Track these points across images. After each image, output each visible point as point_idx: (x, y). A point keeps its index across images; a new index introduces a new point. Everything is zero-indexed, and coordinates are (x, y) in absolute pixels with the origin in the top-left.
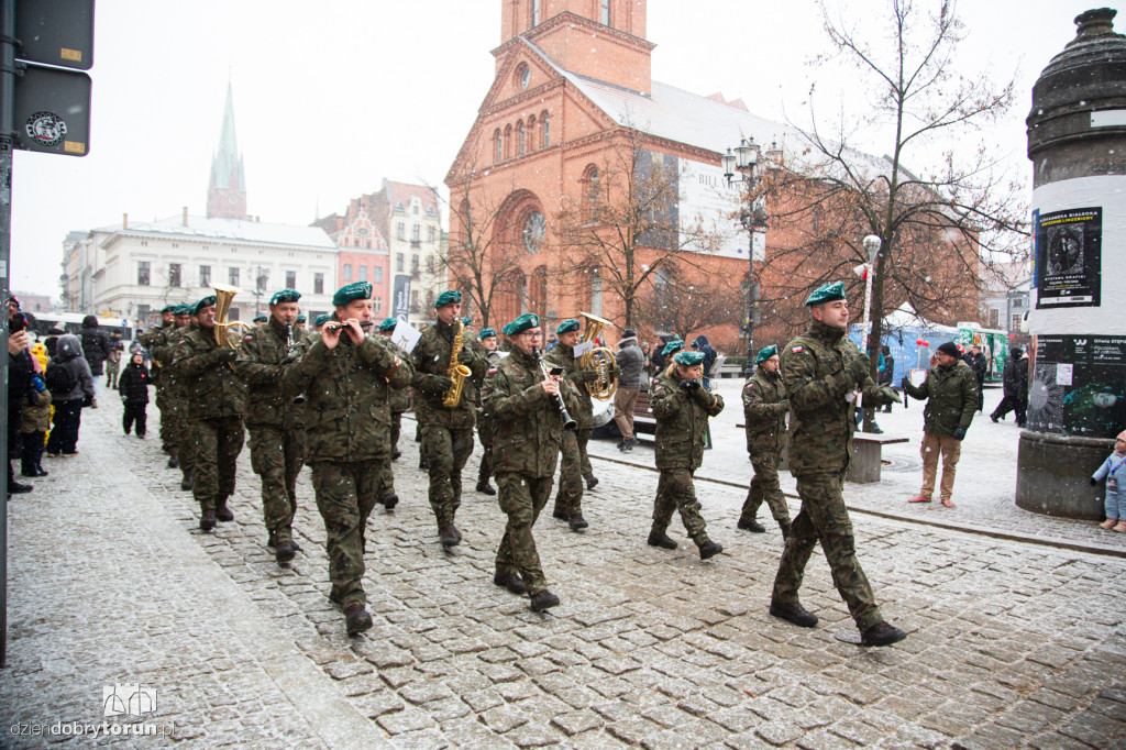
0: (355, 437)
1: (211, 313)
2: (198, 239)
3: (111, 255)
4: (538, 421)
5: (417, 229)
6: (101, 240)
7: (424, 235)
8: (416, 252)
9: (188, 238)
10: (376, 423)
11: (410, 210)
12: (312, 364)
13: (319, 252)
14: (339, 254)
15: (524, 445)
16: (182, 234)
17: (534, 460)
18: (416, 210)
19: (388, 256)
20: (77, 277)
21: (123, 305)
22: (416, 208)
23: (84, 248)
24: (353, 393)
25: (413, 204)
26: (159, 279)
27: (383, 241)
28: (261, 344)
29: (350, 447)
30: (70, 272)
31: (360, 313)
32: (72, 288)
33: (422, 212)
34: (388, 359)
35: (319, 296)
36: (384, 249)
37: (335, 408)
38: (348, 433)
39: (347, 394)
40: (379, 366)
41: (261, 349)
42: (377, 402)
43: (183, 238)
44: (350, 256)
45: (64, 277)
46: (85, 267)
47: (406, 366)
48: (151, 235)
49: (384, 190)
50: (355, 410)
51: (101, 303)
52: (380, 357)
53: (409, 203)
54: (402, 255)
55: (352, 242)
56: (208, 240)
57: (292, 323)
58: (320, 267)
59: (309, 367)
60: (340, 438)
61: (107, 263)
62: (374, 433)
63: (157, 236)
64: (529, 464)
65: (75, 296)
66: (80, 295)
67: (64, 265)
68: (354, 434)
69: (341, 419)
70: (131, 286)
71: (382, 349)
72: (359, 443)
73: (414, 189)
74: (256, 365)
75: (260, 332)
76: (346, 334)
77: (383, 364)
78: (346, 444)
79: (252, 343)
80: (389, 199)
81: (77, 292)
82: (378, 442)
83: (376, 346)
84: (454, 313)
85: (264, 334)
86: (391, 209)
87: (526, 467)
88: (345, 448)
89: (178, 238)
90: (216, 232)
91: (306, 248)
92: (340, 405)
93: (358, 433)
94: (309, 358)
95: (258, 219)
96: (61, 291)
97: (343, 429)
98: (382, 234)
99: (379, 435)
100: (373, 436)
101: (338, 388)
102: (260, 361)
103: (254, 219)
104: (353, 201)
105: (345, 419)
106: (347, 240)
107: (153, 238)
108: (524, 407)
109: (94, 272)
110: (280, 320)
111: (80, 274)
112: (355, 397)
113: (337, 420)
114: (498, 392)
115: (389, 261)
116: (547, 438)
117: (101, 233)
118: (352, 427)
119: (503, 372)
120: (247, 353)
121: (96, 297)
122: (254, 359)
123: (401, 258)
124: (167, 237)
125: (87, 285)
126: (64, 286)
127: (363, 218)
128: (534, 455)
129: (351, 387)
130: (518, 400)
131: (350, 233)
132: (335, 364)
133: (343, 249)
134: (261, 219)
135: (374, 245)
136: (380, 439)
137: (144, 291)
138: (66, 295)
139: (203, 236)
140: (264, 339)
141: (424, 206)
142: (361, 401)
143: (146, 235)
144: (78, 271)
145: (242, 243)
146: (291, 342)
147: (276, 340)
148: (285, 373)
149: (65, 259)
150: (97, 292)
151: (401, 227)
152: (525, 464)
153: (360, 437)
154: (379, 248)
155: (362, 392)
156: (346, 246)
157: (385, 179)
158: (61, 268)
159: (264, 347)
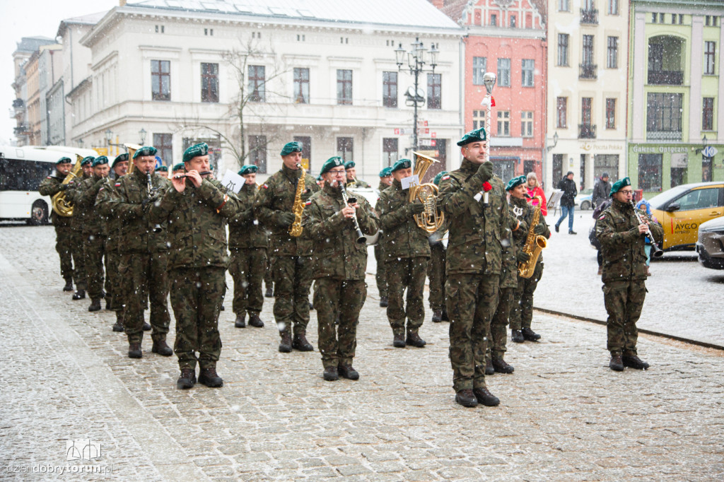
0: (198, 250)
1: (125, 166)
2: (244, 19)
3: (103, 54)
4: (344, 238)
6: (78, 34)
7: (602, 2)
8: (589, 31)
9: (227, 19)
10: (213, 241)
12: (168, 202)
13: (435, 39)
14: (466, 39)
15: (334, 256)
16: (218, 12)
17: (342, 267)
19: (544, 40)
20: (37, 101)
23: (47, 58)
24: (195, 220)
26: (185, 83)
27: (536, 14)
28: (128, 188)
29: (195, 257)
30: (26, 95)
31: (199, 166)
34: (219, 197)
35: (435, 112)
36: (538, 29)
37: (183, 231)
38: (193, 247)
39: (192, 220)
40: (213, 201)
41: (128, 192)
42: (213, 226)
43: (220, 18)
44: (483, 42)
45: (19, 103)
46: (51, 84)
47: (232, 201)
48: (170, 15)
50: (197, 231)
51: (87, 134)
52: (213, 195)
54: (567, 36)
55: (486, 18)
56: (260, 21)
57: (151, 172)
58: (437, 63)
59: (166, 204)
60: (187, 251)
61: (95, 69)
62: (211, 248)
63: (179, 15)
64: (338, 270)
65: (35, 130)
66: (43, 127)
67: (17, 87)
68: (197, 248)
69: (188, 238)
70: (142, 102)
71: (215, 190)
72: (200, 254)
74: (125, 205)
75: (127, 180)
76: (190, 181)
77: (215, 200)
78: (191, 255)
79: (120, 188)
81: (39, 123)
82: (215, 254)
83: (210, 188)
84: (297, 160)
85: (130, 181)
87: (335, 272)
88: (191, 258)
89: (212, 17)
92: (187, 228)
93: (200, 247)
94: (166, 198)
97: (189, 244)
99: (216, 249)
100: (211, 250)
101: (186, 217)
102: (128, 202)
105: (190, 238)
106: (478, 13)
107: (174, 19)
108: (331, 230)
109: (68, 89)
110: (142, 170)
111: (42, 96)
112: (197, 223)
113: (185, 239)
114: (313, 219)
115: (545, 48)
116: (352, 249)
117: (78, 25)
118: (195, 242)
119: (315, 203)
120: (117, 196)
121: (75, 126)
122: (123, 200)
123: (564, 40)
124: (195, 17)
125: (55, 113)
126: (18, 117)
128: (342, 263)
129: (194, 215)
130: (326, 225)
131: (481, 1)
132: (184, 200)
133: (473, 31)
135: (521, 21)
136: (217, 252)
137: (161, 110)
138: (20, 130)
139: (250, 14)
140: (130, 185)
142: (201, 225)
143: (161, 14)
144: (38, 92)
145: (314, 24)
146: (150, 187)
147: (139, 186)
148: (151, 209)
149: (18, 78)
152: (335, 270)
153: (201, 251)
154: (529, 27)
155: (202, 219)
156: (478, 24)
158: (13, 91)
159: (130, 191)
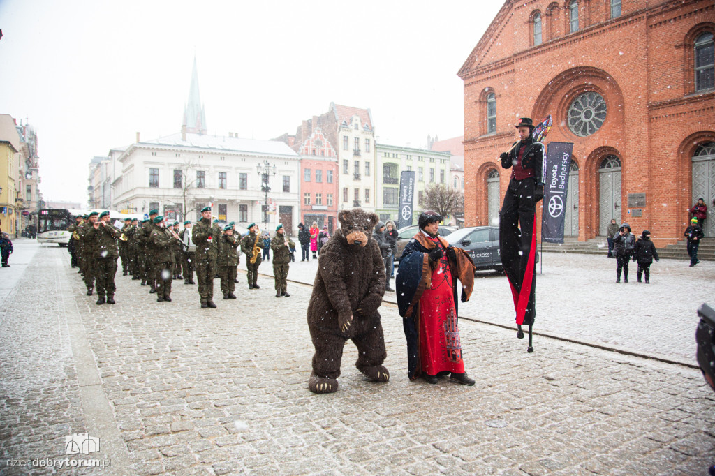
2: (195, 150)
3: (128, 165)
5: (357, 141)
6: (117, 156)
7: (362, 146)
8: (357, 159)
9: (187, 149)
11: (352, 127)
13: (286, 160)
14: (301, 160)
16: (182, 146)
18: (357, 128)
19: (337, 162)
20: (99, 187)
21: (139, 203)
22: (356, 124)
23: (104, 166)
25: (354, 122)
26: (166, 179)
27: (333, 150)
30: (94, 184)
32: (95, 196)
33: (360, 128)
35: (286, 194)
36: (334, 157)
43: (184, 149)
44: (309, 162)
45: (91, 188)
46: (105, 179)
48: (159, 147)
49: (332, 112)
51: (119, 203)
53: (351, 120)
54: (347, 161)
55: (310, 152)
56: (203, 151)
58: (287, 171)
61: (124, 172)
63: (164, 147)
65: (98, 201)
66: (101, 199)
67: (90, 180)
70: (145, 188)
73: (355, 111)
80: (337, 118)
81: (99, 198)
86: (339, 125)
89: (179, 149)
90: (208, 145)
91: (277, 156)
95: (237, 135)
96: (88, 198)
98: (332, 144)
103: (234, 136)
104: (304, 122)
106: (307, 150)
107: (161, 149)
109: (112, 181)
111: (101, 185)
115: (337, 166)
117: (117, 151)
121: (115, 199)
123: (346, 163)
124: (171, 148)
125: (107, 193)
126: (90, 194)
127: (317, 132)
131: (308, 144)
133: (304, 157)
134: (239, 136)
135: (327, 153)
137: (154, 192)
138: (91, 200)
139: (198, 147)
141: (362, 124)
143: (155, 147)
144: (99, 183)
145: (228, 152)
149: (91, 175)
150: (114, 195)
151: (346, 139)
154: (330, 156)
156: (307, 154)
157: (332, 103)
158: (88, 182)
